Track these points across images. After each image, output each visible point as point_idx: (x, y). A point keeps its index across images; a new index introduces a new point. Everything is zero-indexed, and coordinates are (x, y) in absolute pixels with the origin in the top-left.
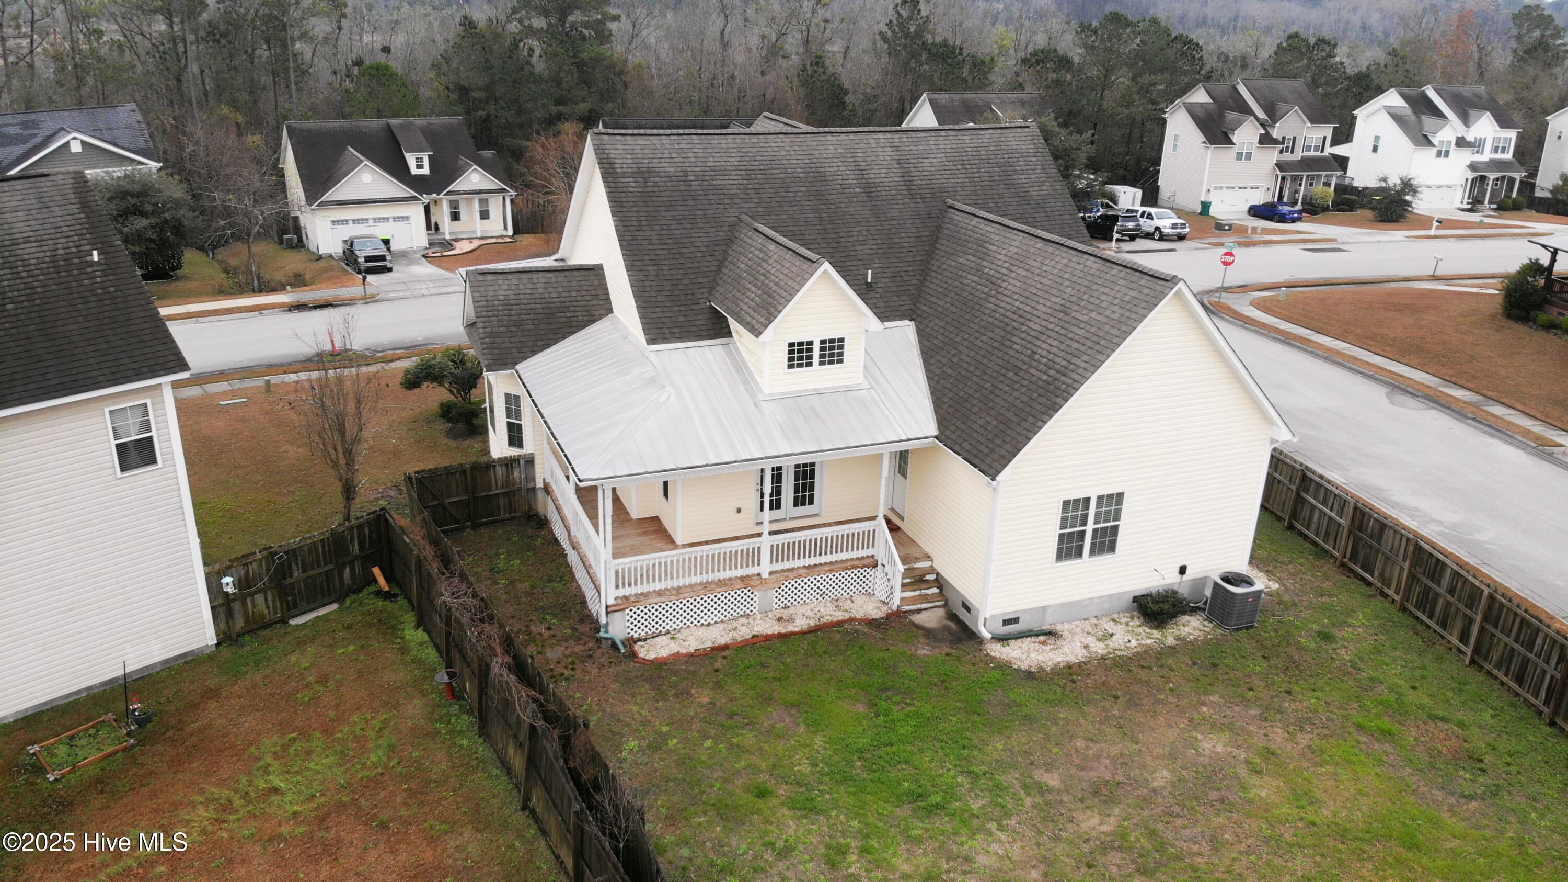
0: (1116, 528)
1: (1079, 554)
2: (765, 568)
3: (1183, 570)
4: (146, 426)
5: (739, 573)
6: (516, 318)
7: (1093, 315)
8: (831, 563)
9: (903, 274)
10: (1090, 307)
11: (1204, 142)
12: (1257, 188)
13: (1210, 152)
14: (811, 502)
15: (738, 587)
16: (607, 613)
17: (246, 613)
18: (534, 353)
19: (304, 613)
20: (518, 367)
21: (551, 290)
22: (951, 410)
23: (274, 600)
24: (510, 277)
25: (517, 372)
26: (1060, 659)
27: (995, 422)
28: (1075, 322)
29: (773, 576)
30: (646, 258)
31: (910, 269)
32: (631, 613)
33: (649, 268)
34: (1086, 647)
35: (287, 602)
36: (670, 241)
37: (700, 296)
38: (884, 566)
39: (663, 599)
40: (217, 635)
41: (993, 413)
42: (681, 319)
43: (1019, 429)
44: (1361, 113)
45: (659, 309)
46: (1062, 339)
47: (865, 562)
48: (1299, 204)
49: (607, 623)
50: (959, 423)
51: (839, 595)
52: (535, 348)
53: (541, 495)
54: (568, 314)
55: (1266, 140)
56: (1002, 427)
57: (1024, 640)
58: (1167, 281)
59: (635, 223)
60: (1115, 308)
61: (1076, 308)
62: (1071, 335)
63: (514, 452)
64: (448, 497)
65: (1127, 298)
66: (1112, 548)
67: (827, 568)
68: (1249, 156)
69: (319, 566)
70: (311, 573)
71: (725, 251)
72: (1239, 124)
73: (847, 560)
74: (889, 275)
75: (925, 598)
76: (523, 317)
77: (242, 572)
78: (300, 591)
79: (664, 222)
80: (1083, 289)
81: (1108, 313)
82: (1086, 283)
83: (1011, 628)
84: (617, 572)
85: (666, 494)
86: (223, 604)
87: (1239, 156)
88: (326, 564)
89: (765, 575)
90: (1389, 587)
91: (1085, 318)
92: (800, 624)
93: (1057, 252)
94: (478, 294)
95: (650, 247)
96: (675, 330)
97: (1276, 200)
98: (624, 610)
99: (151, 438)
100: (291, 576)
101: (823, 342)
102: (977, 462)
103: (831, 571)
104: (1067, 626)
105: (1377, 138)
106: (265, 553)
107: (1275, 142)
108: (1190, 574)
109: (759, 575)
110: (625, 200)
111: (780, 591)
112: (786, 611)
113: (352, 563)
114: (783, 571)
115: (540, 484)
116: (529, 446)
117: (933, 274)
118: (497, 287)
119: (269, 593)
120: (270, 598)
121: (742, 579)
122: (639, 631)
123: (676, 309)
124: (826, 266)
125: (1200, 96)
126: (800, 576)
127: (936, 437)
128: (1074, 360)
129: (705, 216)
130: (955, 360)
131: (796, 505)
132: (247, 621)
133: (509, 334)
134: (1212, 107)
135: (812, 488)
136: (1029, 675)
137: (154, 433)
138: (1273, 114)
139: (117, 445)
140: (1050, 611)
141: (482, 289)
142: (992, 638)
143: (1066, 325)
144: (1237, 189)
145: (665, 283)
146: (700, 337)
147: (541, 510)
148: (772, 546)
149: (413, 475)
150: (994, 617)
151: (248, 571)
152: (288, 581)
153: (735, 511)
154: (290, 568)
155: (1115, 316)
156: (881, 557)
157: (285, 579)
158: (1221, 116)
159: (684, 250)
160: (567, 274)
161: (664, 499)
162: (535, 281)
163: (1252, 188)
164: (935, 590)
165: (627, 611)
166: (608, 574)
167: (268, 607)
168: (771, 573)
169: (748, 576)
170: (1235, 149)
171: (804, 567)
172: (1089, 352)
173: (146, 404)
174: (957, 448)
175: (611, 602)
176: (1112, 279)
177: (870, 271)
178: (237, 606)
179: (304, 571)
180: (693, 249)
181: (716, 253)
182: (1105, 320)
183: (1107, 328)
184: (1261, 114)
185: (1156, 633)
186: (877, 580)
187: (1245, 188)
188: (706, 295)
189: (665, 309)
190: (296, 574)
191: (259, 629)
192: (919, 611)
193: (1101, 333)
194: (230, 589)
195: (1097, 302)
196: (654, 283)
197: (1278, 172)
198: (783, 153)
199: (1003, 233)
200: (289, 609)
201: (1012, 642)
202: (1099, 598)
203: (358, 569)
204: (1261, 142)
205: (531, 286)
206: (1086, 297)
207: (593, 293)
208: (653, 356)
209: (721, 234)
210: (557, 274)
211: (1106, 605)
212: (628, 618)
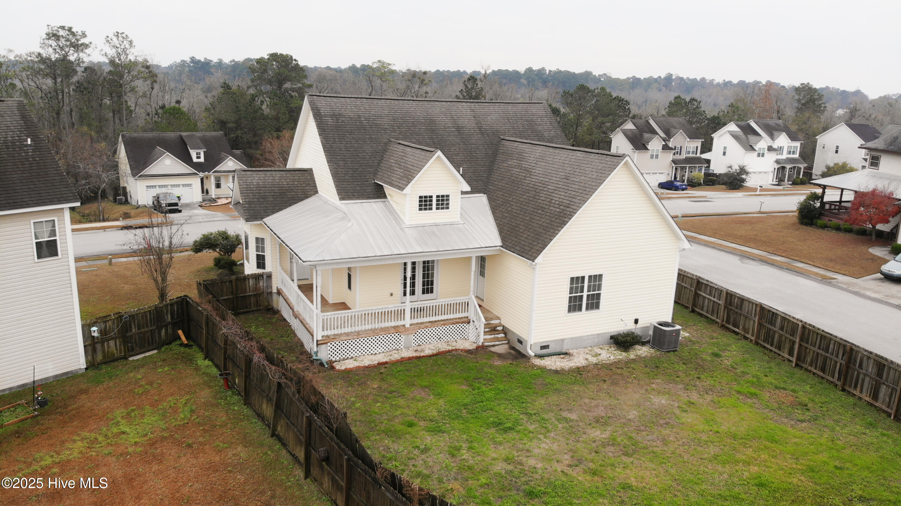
0: (599, 295)
1: (580, 309)
2: (407, 321)
3: (636, 321)
4: (53, 233)
5: (393, 324)
6: (263, 194)
7: (582, 178)
8: (444, 320)
9: (479, 171)
10: (580, 174)
11: (633, 149)
12: (662, 173)
13: (636, 155)
14: (432, 292)
15: (393, 332)
16: (317, 345)
17: (104, 351)
18: (273, 213)
19: (137, 354)
20: (264, 220)
21: (283, 180)
22: (508, 233)
23: (120, 345)
24: (260, 173)
25: (264, 222)
26: (572, 365)
27: (532, 235)
28: (572, 182)
29: (412, 327)
30: (338, 157)
31: (483, 169)
32: (331, 346)
33: (340, 162)
34: (587, 359)
35: (128, 346)
36: (351, 150)
37: (368, 177)
38: (473, 321)
39: (350, 338)
40: (87, 363)
41: (531, 230)
42: (358, 188)
43: (545, 236)
44: (715, 136)
45: (346, 183)
46: (566, 191)
47: (464, 320)
48: (686, 182)
49: (317, 351)
50: (513, 238)
51: (449, 339)
52: (274, 211)
53: (275, 297)
54: (293, 194)
55: (666, 148)
56: (537, 236)
57: (552, 357)
58: (620, 157)
59: (332, 140)
60: (593, 173)
61: (573, 176)
62: (571, 189)
63: (260, 271)
64: (222, 296)
65: (599, 168)
66: (597, 306)
67: (442, 323)
68: (657, 157)
69: (147, 326)
70: (143, 330)
71: (382, 156)
72: (651, 139)
73: (453, 319)
74: (472, 171)
75: (497, 339)
76: (267, 194)
77: (103, 326)
78: (135, 341)
79: (348, 140)
80: (576, 167)
81: (590, 176)
82: (577, 164)
83: (545, 351)
84: (323, 320)
85: (350, 287)
86: (90, 345)
87: (652, 156)
88: (151, 326)
89: (408, 326)
90: (748, 333)
91: (578, 180)
92: (428, 352)
93: (561, 152)
94: (241, 181)
95: (341, 152)
96: (355, 194)
97: (673, 179)
98: (326, 343)
99: (55, 240)
100: (131, 331)
101: (438, 196)
102: (524, 255)
103: (444, 325)
104: (575, 351)
105: (725, 148)
106: (117, 316)
107: (671, 149)
108: (640, 324)
109: (404, 326)
110: (326, 128)
111: (416, 335)
112: (419, 347)
113: (166, 326)
114: (417, 323)
115: (275, 290)
116: (269, 268)
117: (495, 171)
118: (252, 178)
119: (118, 340)
120: (118, 344)
121: (394, 327)
122: (336, 357)
123: (356, 183)
124: (439, 153)
125: (629, 126)
126: (427, 327)
127: (501, 246)
128: (573, 200)
129: (371, 138)
130: (509, 209)
131: (423, 293)
132: (104, 357)
133: (259, 203)
134: (636, 131)
135: (432, 284)
136: (556, 372)
137: (57, 238)
138: (669, 134)
139: (37, 243)
140: (566, 341)
141: (244, 179)
142: (535, 356)
143: (568, 185)
144: (651, 174)
145: (349, 170)
146: (369, 198)
147: (275, 306)
148: (411, 309)
149: (202, 282)
150: (535, 344)
151: (106, 326)
152: (129, 334)
153: (389, 295)
154: (131, 327)
155: (594, 177)
156: (472, 317)
157: (127, 332)
158: (641, 136)
159: (359, 154)
160: (292, 172)
161: (348, 290)
162: (274, 175)
163: (660, 173)
164: (503, 335)
165: (329, 344)
166: (318, 321)
167: (117, 349)
168: (411, 325)
169: (398, 326)
170: (650, 153)
171: (429, 322)
172: (581, 195)
173: (54, 220)
174: (512, 250)
175: (320, 338)
176: (591, 160)
177: (461, 168)
178: (98, 346)
179: (138, 329)
180: (364, 154)
181: (377, 157)
182: (588, 179)
183: (589, 183)
184: (663, 135)
185: (624, 354)
186: (470, 331)
187: (656, 173)
188: (372, 177)
189: (350, 183)
190: (134, 331)
191: (111, 362)
192: (494, 346)
193: (587, 186)
194: (96, 334)
195: (584, 171)
196: (343, 170)
197: (673, 165)
198: (412, 110)
199: (532, 148)
200: (129, 351)
201: (546, 358)
202: (592, 335)
203: (170, 330)
204: (663, 149)
205: (271, 178)
206: (577, 170)
207: (307, 183)
208: (343, 206)
209: (380, 147)
210: (287, 172)
211: (596, 340)
212: (329, 348)
